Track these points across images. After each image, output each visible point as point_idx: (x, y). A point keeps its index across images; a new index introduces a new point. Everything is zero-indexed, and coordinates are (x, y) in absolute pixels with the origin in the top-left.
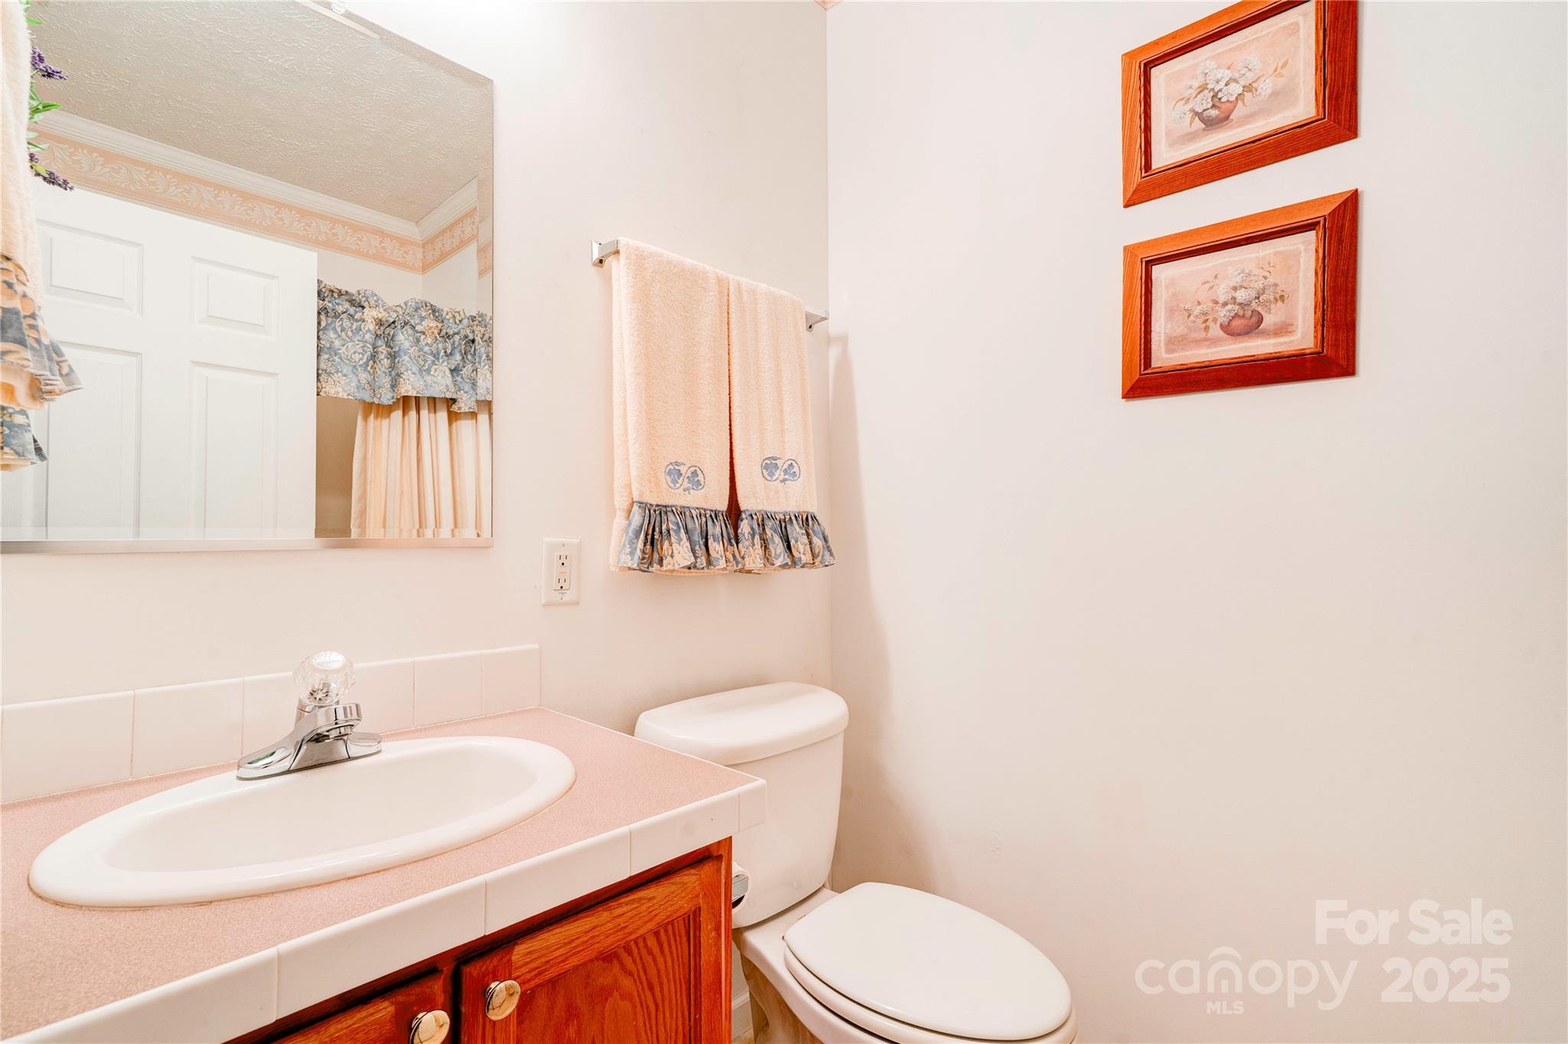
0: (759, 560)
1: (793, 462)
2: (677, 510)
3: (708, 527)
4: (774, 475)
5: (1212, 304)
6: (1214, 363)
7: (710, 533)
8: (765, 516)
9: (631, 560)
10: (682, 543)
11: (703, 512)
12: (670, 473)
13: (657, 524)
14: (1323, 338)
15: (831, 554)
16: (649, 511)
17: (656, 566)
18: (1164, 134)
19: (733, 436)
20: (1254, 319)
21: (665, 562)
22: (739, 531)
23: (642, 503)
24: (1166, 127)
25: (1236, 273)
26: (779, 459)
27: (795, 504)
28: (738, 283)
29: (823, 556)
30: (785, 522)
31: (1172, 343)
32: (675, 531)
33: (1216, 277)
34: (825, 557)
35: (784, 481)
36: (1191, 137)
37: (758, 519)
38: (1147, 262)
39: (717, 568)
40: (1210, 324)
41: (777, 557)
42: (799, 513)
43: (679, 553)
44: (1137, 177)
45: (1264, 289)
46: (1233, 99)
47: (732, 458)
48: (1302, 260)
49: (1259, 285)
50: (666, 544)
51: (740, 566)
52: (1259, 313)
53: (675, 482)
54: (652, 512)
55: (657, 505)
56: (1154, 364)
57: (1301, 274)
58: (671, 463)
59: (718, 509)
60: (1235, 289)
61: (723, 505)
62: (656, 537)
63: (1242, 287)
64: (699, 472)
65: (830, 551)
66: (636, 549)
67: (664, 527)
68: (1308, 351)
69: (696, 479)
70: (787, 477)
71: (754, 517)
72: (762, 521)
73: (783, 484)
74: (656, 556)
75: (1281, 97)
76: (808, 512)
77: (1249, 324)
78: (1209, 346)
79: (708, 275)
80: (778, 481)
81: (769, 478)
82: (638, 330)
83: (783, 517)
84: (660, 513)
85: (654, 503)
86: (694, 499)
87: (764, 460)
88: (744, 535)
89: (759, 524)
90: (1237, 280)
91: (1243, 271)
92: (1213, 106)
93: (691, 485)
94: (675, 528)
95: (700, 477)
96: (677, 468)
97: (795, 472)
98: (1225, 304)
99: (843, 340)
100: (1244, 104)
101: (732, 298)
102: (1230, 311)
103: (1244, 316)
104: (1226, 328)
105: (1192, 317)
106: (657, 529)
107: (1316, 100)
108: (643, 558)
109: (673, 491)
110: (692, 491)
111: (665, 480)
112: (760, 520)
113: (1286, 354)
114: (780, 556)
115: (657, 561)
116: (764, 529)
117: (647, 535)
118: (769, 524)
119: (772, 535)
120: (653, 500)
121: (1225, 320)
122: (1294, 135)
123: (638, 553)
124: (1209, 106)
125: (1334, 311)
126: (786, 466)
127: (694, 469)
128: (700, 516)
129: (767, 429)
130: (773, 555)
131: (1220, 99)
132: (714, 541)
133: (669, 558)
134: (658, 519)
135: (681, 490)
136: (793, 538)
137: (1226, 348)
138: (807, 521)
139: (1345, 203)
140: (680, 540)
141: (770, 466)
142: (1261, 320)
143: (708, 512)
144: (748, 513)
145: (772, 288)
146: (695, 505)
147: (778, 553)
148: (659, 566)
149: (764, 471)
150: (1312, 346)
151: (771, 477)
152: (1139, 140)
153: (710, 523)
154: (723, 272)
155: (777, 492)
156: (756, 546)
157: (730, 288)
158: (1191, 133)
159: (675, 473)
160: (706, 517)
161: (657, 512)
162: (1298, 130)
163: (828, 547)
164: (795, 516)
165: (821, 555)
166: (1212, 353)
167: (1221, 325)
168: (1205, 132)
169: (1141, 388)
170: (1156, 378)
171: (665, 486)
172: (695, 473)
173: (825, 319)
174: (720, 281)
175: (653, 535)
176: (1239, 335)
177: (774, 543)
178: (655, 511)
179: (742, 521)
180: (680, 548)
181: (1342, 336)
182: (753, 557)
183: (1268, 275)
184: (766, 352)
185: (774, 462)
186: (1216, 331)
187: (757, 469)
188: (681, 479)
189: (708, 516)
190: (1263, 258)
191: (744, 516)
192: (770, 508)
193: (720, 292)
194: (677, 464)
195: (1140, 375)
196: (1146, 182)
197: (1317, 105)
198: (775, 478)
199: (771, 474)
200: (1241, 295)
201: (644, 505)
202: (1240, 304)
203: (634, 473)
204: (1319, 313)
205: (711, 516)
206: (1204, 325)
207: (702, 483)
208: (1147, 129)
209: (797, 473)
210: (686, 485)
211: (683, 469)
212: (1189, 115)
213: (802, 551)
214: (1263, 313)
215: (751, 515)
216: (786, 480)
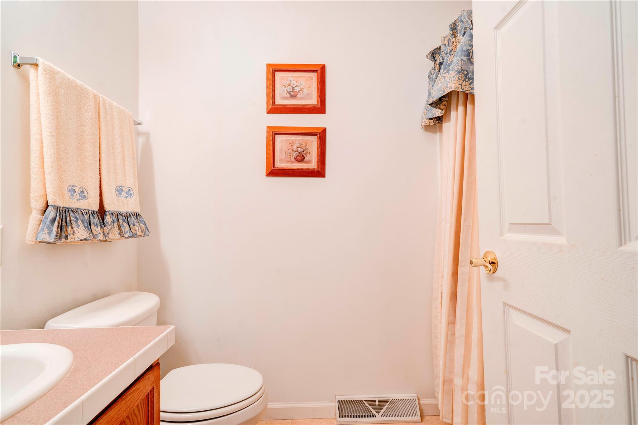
0: (118, 235)
1: (131, 189)
2: (74, 210)
3: (91, 219)
4: (121, 194)
5: (292, 151)
6: (293, 169)
7: (92, 222)
8: (118, 213)
9: (49, 237)
10: (79, 227)
11: (87, 211)
12: (69, 191)
13: (64, 217)
14: (319, 166)
15: (148, 231)
16: (60, 210)
17: (63, 240)
18: (279, 94)
19: (101, 175)
20: (303, 157)
21: (69, 237)
22: (105, 221)
23: (55, 206)
24: (280, 92)
25: (298, 143)
26: (124, 187)
27: (131, 208)
28: (104, 99)
29: (145, 232)
30: (127, 216)
31: (281, 160)
32: (75, 221)
33: (293, 143)
34: (146, 232)
35: (126, 197)
36: (286, 98)
37: (115, 215)
38: (274, 133)
39: (97, 239)
40: (291, 156)
41: (126, 233)
42: (133, 212)
43: (79, 232)
44: (271, 105)
45: (305, 149)
46: (297, 91)
47: (100, 185)
48: (314, 143)
49: (304, 148)
50: (69, 229)
51: (107, 238)
52: (304, 157)
53: (72, 195)
54: (61, 211)
55: (63, 208)
56: (275, 167)
57: (314, 147)
58: (70, 186)
59: (95, 210)
60: (298, 147)
61: (96, 208)
62: (64, 224)
63: (300, 147)
64: (84, 191)
65: (148, 229)
66: (52, 231)
67: (68, 219)
68: (316, 169)
69: (83, 195)
70: (127, 195)
71: (113, 214)
72: (117, 215)
73: (125, 199)
74: (63, 235)
75: (309, 96)
76: (137, 212)
77: (301, 158)
78: (291, 163)
79: (89, 91)
80: (123, 197)
81: (119, 196)
82: (52, 112)
83: (126, 214)
84: (65, 212)
85: (62, 206)
86: (83, 205)
87: (117, 187)
88: (108, 223)
89: (116, 218)
90: (298, 145)
91: (300, 143)
92: (292, 91)
93: (80, 197)
94: (75, 219)
95: (86, 194)
96: (73, 188)
97: (131, 193)
98: (295, 152)
99: (147, 135)
100: (300, 93)
101: (101, 106)
102: (297, 154)
103: (300, 156)
104: (295, 159)
105: (287, 154)
106: (64, 220)
107: (317, 100)
108: (57, 236)
109: (71, 200)
110: (81, 200)
111: (67, 194)
112: (116, 215)
113: (311, 169)
114: (128, 232)
115: (64, 237)
116: (118, 220)
117: (59, 223)
118: (120, 217)
119: (122, 223)
120: (61, 204)
121: (295, 156)
122: (312, 108)
123: (54, 233)
124: (291, 91)
125: (321, 159)
126: (127, 190)
127: (82, 189)
128: (86, 213)
129: (118, 172)
130: (123, 232)
131: (294, 90)
132: (94, 226)
133: (72, 235)
134: (64, 214)
135: (75, 200)
136: (132, 224)
137: (295, 165)
138: (137, 215)
139: (323, 130)
140: (78, 226)
141: (119, 190)
142: (304, 158)
143: (90, 211)
144: (110, 212)
145: (119, 106)
146: (84, 208)
147: (126, 231)
148: (65, 240)
149: (117, 192)
150: (316, 168)
151: (120, 195)
152: (272, 94)
153: (91, 217)
154: (96, 92)
155: (123, 203)
156: (115, 228)
157: (100, 100)
158: (286, 97)
159: (72, 191)
160: (89, 214)
161: (63, 211)
162: (313, 107)
163: (147, 228)
164: (132, 213)
165: (144, 231)
166: (292, 166)
167: (294, 158)
168: (290, 98)
169: (272, 173)
170: (276, 171)
171: (67, 197)
172: (82, 192)
173: (140, 124)
174: (95, 96)
175: (62, 223)
176: (299, 161)
177: (124, 226)
178: (62, 211)
179: (106, 215)
180: (79, 230)
181: (323, 167)
182: (114, 233)
183: (306, 145)
184: (118, 135)
185: (121, 188)
186: (293, 159)
187: (114, 191)
188: (75, 194)
189: (90, 213)
190: (305, 140)
191: (107, 213)
192: (121, 210)
193: (95, 102)
194: (73, 186)
195: (272, 169)
196: (274, 108)
197: (317, 102)
198: (122, 196)
199: (120, 194)
200: (300, 150)
201: (57, 207)
202: (299, 152)
203: (49, 190)
204: (318, 159)
205: (92, 213)
206: (290, 157)
207: (87, 196)
208: (274, 91)
209: (132, 194)
210: (78, 197)
211: (76, 189)
212: (286, 91)
213: (137, 230)
214: (305, 156)
215: (112, 213)
216: (127, 197)
